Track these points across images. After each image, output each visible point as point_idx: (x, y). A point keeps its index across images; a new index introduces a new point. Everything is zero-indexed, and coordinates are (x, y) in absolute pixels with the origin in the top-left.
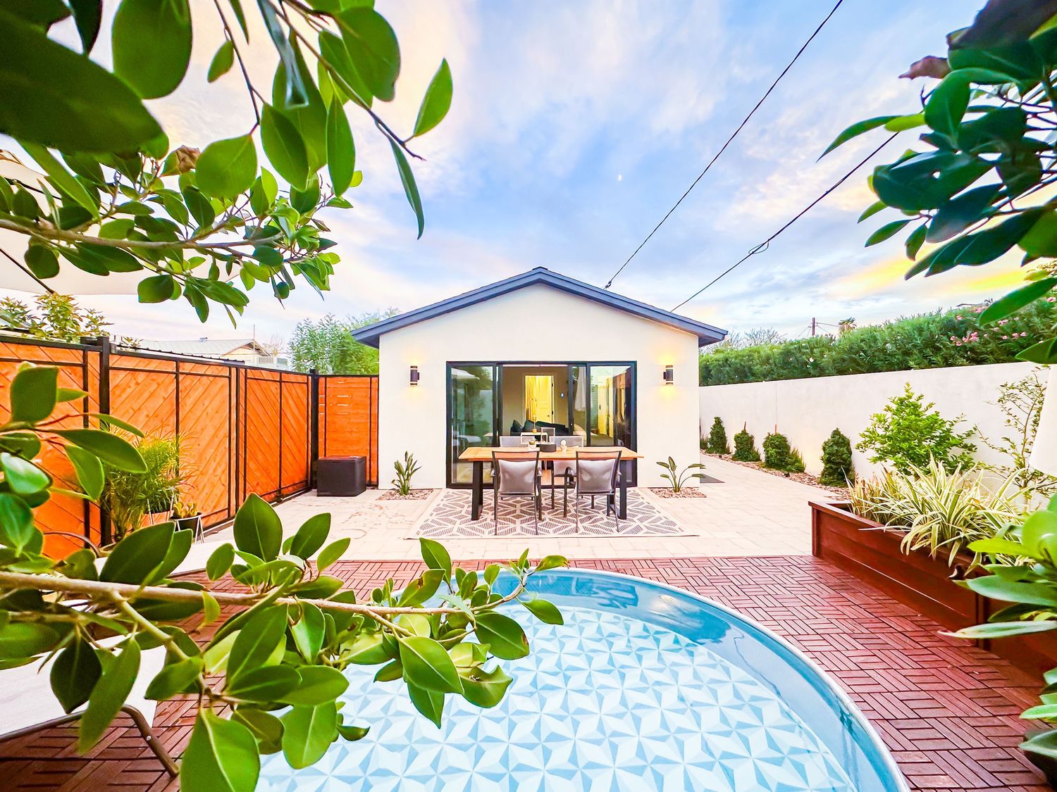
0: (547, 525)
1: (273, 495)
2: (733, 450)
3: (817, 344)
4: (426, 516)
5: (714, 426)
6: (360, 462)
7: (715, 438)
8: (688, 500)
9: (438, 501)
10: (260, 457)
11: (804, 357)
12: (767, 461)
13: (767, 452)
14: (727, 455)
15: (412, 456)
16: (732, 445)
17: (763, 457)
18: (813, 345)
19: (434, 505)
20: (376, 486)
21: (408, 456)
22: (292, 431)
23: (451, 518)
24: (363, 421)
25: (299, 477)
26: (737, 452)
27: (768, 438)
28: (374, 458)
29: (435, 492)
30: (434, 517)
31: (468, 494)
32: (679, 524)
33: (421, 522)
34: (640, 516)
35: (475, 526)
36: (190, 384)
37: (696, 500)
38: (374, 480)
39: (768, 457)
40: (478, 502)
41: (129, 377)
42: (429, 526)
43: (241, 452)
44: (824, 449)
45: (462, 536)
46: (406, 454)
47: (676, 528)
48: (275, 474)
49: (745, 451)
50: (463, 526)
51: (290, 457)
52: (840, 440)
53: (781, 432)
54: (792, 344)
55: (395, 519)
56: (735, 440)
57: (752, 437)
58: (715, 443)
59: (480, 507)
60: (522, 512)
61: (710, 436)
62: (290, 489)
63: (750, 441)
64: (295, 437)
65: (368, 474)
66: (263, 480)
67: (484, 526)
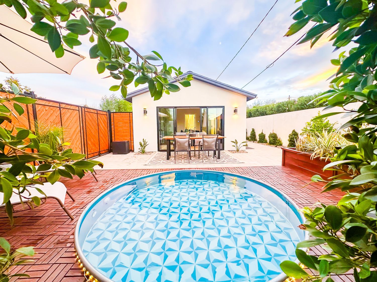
0: (193, 161)
1: (97, 153)
2: (258, 139)
3: (289, 102)
4: (151, 159)
5: (252, 132)
6: (127, 142)
7: (252, 136)
8: (241, 153)
9: (155, 155)
10: (92, 140)
11: (285, 107)
12: (270, 142)
13: (270, 139)
14: (256, 141)
15: (145, 140)
16: (258, 138)
17: (268, 142)
18: (288, 103)
19: (154, 156)
20: (133, 151)
21: (144, 141)
22: (102, 131)
23: (160, 159)
24: (128, 128)
25: (106, 148)
26: (259, 140)
27: (270, 134)
28: (132, 141)
29: (154, 152)
30: (154, 159)
31: (166, 153)
32: (238, 160)
33: (150, 160)
34: (225, 158)
35: (168, 161)
36: (65, 112)
37: (244, 154)
38: (132, 149)
39: (270, 141)
40: (169, 155)
41: (43, 107)
42: (152, 162)
43: (85, 138)
44: (289, 137)
45: (164, 164)
46: (143, 139)
47: (237, 161)
48: (97, 146)
49: (262, 139)
50: (164, 161)
51: (102, 140)
52: (295, 133)
53: (275, 132)
54: (280, 103)
55: (140, 160)
56: (259, 136)
57: (265, 135)
58: (252, 138)
59: (170, 157)
60: (184, 157)
61: (250, 135)
62: (103, 151)
63: (264, 136)
64: (103, 133)
65: (130, 147)
66: (94, 148)
67: (171, 161)
